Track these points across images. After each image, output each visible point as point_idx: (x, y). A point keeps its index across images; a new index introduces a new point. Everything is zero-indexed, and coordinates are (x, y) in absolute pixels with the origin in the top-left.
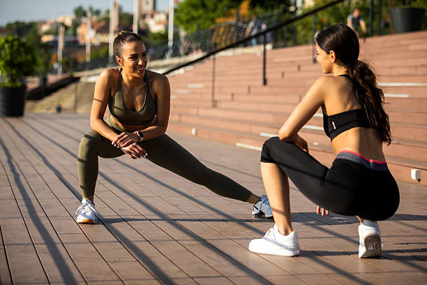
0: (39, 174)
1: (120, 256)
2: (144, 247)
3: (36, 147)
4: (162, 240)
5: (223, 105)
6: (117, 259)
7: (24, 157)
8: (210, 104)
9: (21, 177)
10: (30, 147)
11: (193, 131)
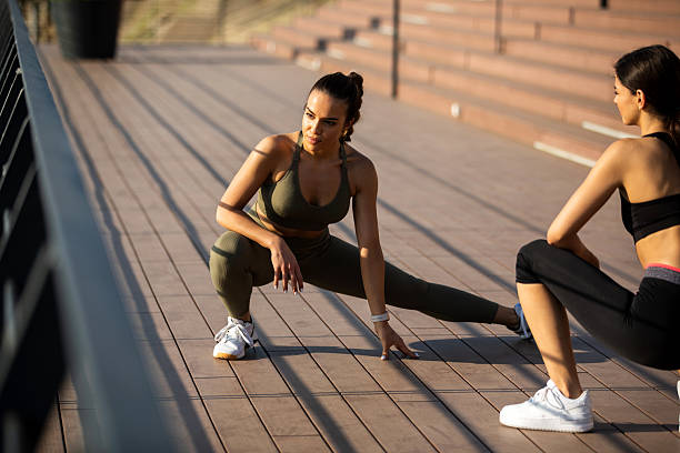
0: (156, 233)
1: (293, 425)
2: (333, 405)
3: (147, 155)
4: (363, 393)
5: (516, 49)
6: (287, 431)
7: (126, 183)
8: (491, 45)
9: (124, 239)
10: (134, 154)
11: (455, 110)
